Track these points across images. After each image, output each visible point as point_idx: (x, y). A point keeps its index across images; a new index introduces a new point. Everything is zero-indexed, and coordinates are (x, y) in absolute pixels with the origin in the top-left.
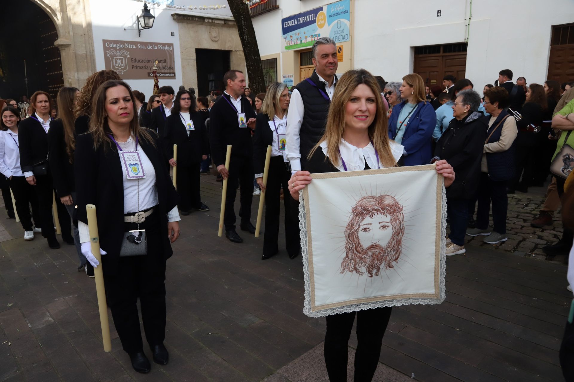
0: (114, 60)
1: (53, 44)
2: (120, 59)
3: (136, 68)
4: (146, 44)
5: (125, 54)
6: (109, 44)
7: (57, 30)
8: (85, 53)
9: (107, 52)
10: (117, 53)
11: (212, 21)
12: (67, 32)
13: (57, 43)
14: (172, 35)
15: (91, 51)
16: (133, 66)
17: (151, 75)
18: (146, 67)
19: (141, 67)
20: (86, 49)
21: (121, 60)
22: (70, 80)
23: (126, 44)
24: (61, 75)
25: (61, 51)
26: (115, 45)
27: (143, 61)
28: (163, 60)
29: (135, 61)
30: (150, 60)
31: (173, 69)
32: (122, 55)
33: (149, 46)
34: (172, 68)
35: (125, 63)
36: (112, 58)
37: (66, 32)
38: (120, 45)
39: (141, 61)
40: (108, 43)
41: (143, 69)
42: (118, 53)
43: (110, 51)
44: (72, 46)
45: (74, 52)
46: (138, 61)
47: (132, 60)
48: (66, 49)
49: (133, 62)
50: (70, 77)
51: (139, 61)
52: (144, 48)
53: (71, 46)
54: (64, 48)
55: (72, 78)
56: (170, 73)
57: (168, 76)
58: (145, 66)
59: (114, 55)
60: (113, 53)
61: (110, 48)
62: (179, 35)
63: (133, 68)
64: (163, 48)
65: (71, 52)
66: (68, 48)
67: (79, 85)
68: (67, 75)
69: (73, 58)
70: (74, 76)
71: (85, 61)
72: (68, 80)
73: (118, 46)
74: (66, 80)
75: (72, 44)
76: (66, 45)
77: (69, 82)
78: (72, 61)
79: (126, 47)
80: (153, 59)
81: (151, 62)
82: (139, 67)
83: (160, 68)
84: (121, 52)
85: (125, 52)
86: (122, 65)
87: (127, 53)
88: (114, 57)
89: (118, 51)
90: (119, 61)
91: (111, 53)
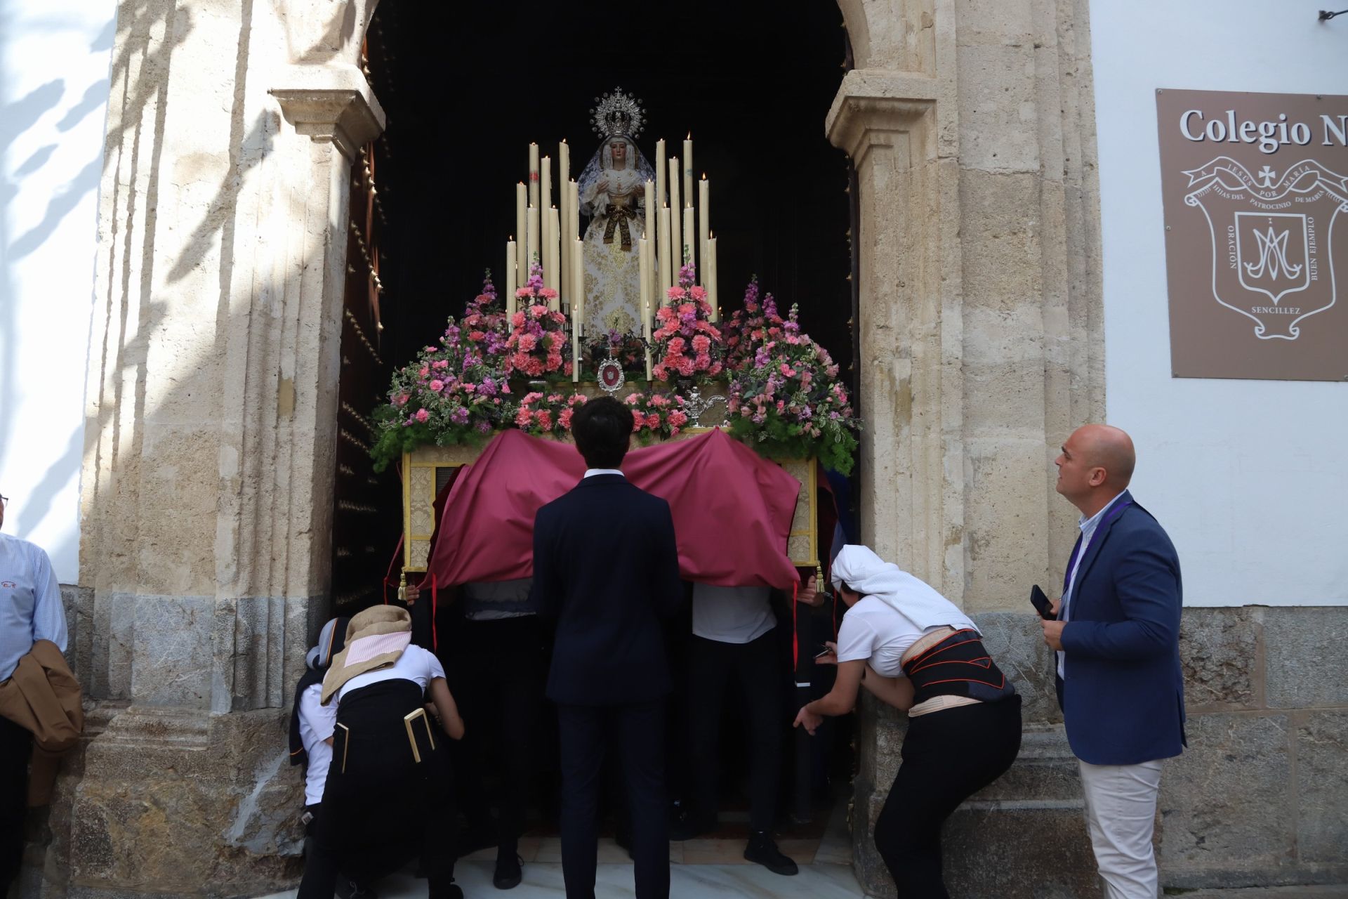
0: (1236, 232)
2: (1279, 225)
5: (1318, 188)
6: (1205, 120)
9: (1186, 172)
10: (1262, 181)
15: (1076, 163)
20: (1039, 144)
21: (1286, 233)
22: (902, 370)
23: (1327, 122)
26: (1243, 130)
32: (1301, 200)
35: (1320, 256)
36: (1223, 223)
37: (909, 28)
38: (1283, 126)
40: (1199, 113)
42: (1267, 183)
43: (1209, 170)
44: (940, 114)
45: (954, 150)
48: (898, 141)
50: (904, 344)
53: (934, 113)
54: (882, 139)
55: (918, 348)
59: (1238, 197)
60: (1232, 182)
61: (1202, 150)
65: (932, 153)
66: (915, 131)
67: (965, 407)
68: (885, 327)
69: (942, 201)
70: (934, 335)
71: (1026, 223)
72: (890, 370)
73: (1271, 131)
74: (877, 366)
75: (939, 99)
76: (897, 104)
77: (897, 383)
78: (935, 219)
79: (1327, 142)
84: (1291, 174)
85: (1324, 174)
86: (1292, 273)
87: (1338, 181)
88: (1237, 214)
89: (1267, 168)
90: (1272, 241)
91: (1217, 179)
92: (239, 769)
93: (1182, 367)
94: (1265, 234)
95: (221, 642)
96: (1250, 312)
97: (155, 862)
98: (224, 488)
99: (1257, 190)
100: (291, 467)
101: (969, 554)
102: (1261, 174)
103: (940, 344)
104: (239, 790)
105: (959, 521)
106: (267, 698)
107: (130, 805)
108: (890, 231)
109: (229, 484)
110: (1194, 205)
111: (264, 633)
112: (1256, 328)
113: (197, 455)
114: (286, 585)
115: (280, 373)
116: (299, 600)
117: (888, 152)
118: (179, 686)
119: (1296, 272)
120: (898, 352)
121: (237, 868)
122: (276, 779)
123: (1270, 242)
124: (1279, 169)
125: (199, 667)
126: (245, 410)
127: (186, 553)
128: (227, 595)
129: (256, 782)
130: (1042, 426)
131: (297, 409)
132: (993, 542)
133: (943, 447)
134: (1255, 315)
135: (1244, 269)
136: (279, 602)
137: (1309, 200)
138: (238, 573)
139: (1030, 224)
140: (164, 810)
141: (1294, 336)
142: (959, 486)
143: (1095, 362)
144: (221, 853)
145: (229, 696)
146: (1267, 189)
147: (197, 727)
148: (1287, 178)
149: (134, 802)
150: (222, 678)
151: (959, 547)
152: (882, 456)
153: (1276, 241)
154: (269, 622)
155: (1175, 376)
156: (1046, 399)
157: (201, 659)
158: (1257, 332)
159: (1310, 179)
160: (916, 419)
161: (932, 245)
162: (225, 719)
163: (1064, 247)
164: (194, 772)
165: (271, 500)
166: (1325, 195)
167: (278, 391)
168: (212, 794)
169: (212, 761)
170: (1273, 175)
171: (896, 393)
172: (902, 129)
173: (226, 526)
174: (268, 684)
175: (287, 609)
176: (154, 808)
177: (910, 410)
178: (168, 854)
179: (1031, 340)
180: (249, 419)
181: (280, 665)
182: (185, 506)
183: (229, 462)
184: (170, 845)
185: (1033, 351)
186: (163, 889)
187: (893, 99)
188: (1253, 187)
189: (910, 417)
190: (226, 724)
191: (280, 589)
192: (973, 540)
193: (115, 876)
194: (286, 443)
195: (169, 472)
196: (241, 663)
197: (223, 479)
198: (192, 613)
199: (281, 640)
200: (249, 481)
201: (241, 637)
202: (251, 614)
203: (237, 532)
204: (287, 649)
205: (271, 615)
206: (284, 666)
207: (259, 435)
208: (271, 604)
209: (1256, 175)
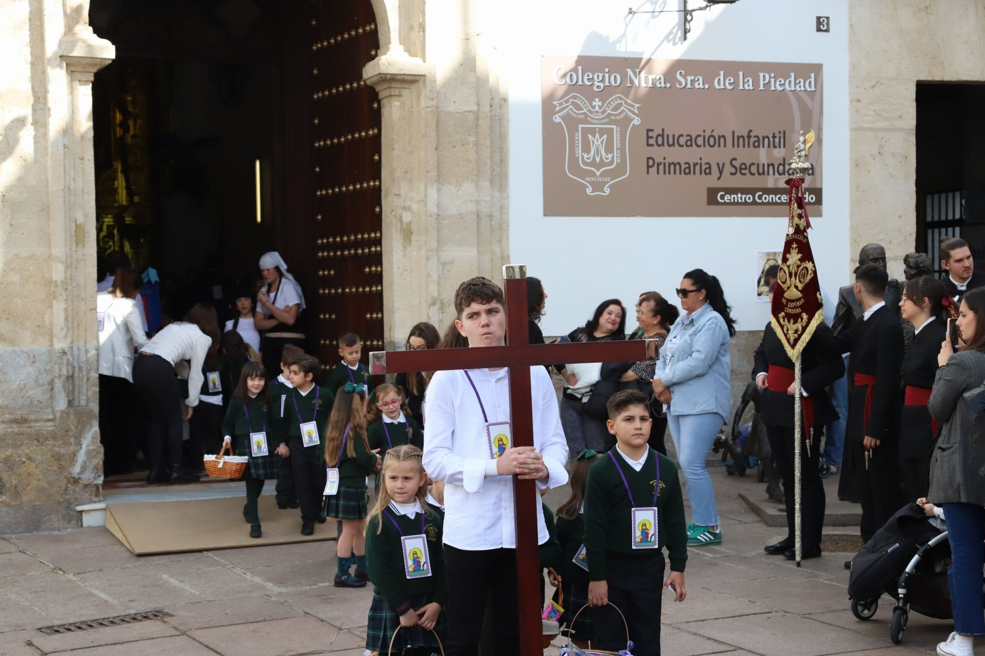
0: (579, 136)
1: (359, 77)
2: (602, 132)
3: (661, 167)
4: (707, 69)
5: (623, 111)
7: (378, 21)
8: (475, 108)
9: (555, 103)
10: (594, 107)
12: (416, 28)
13: (370, 71)
14: (819, 30)
15: (497, 100)
16: (651, 162)
17: (722, 197)
18: (704, 167)
19: (683, 166)
20: (478, 94)
21: (605, 136)
22: (407, 217)
23: (630, 72)
24: (376, 196)
25: (384, 102)
26: (586, 78)
27: (691, 141)
28: (774, 137)
29: (660, 141)
30: (719, 137)
31: (813, 174)
32: (614, 118)
33: (722, 78)
35: (622, 149)
36: (573, 131)
37: (411, 27)
38: (607, 75)
39: (682, 141)
40: (563, 68)
41: (690, 173)
42: (597, 108)
43: (567, 101)
44: (427, 83)
45: (434, 103)
46: (671, 142)
47: (648, 137)
48: (405, 93)
49: (652, 145)
50: (408, 204)
51: (675, 142)
52: (699, 85)
53: (424, 82)
54: (397, 92)
55: (415, 207)
58: (696, 161)
59: (581, 116)
60: (579, 108)
61: (564, 90)
62: (851, 26)
63: (650, 169)
64: (776, 86)
65: (423, 105)
66: (414, 87)
67: (438, 237)
68: (398, 195)
69: (428, 130)
70: (423, 201)
71: (469, 139)
72: (401, 218)
73: (601, 79)
74: (394, 215)
75: (427, 75)
76: (406, 77)
77: (404, 224)
78: (424, 140)
79: (629, 85)
80: (733, 132)
81: (725, 146)
82: (673, 163)
83: (761, 171)
84: (609, 103)
85: (626, 103)
86: (607, 159)
87: (633, 106)
88: (580, 126)
89: (597, 100)
90: (597, 141)
91: (571, 106)
92: (75, 437)
93: (549, 211)
94: (594, 137)
95: (60, 370)
96: (584, 180)
97: (31, 490)
98: (57, 286)
99: (592, 112)
100: (85, 274)
101: (440, 311)
102: (594, 103)
103: (426, 205)
104: (76, 448)
105: (435, 294)
106: (79, 402)
107: (15, 461)
109: (60, 284)
110: (558, 121)
111: (76, 365)
112: (588, 189)
113: (31, 268)
114: (86, 339)
115: (76, 221)
116: (93, 346)
117: (400, 99)
118: (28, 397)
119: (608, 158)
120: (406, 208)
121: (77, 489)
122: (91, 442)
123: (597, 142)
124: (603, 100)
125: (40, 386)
126: (65, 243)
127: (28, 323)
128: (59, 345)
129: (82, 444)
130: (476, 245)
131: (86, 241)
133: (428, 258)
134: (587, 182)
135: (583, 157)
136: (83, 349)
137: (618, 118)
138: (67, 333)
139: (472, 140)
140: (34, 462)
141: (605, 193)
142: (435, 277)
143: (503, 209)
144: (69, 482)
145: (66, 400)
146: (597, 112)
148: (607, 106)
149: (17, 459)
150: (62, 390)
151: (436, 307)
153: (600, 141)
154: (79, 359)
155: (545, 215)
156: (478, 231)
157: (41, 382)
158: (588, 191)
159: (620, 105)
160: (414, 243)
161: (422, 154)
162: (66, 411)
163: (489, 150)
164: (50, 441)
166: (626, 115)
167: (75, 232)
168: (63, 451)
169: (59, 434)
170: (600, 103)
171: (404, 229)
172: (406, 87)
173: (59, 307)
174: (79, 393)
175: (87, 351)
176: (28, 462)
177: (410, 237)
178: (38, 485)
179: (471, 201)
180: (67, 247)
181: (85, 383)
182: (26, 297)
183: (58, 272)
184: (39, 480)
185: (472, 207)
186: (37, 503)
187: (404, 74)
188: (589, 111)
189: (411, 241)
190: (68, 414)
191: (83, 341)
192: (442, 304)
193: (8, 500)
194: (81, 260)
195: (15, 278)
196: (71, 381)
197: (56, 282)
198: (34, 357)
199: (84, 369)
200: (69, 282)
201: (70, 367)
202: (72, 355)
203: (66, 310)
204: (88, 374)
205: (79, 356)
206: (87, 383)
207: (71, 257)
208: (79, 349)
209: (591, 104)
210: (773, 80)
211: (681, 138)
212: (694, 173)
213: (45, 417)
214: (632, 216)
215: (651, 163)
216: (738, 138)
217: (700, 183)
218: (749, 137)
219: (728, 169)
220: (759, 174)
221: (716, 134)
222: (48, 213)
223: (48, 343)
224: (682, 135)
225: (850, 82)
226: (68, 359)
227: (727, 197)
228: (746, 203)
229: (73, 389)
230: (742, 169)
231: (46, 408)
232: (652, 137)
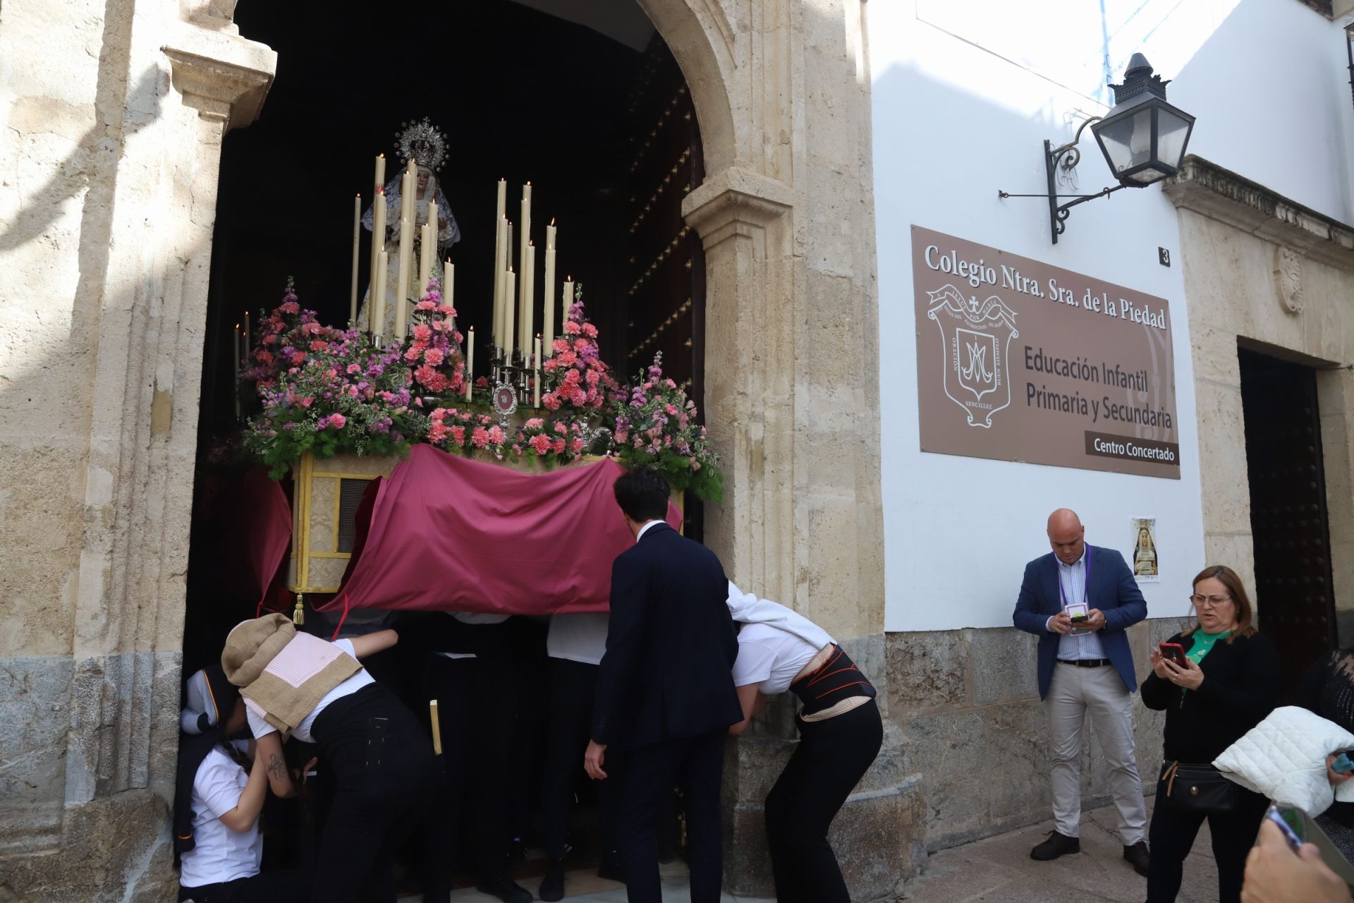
0: (957, 343)
3: (1042, 398)
4: (1076, 283)
5: (1001, 318)
6: (939, 255)
8: (850, 274)
9: (929, 293)
10: (971, 307)
11: (1296, 219)
12: (776, 140)
15: (866, 274)
16: (1031, 390)
17: (1099, 445)
18: (1081, 403)
19: (1063, 400)
20: (852, 254)
21: (984, 348)
22: (756, 432)
23: (1005, 270)
26: (960, 266)
27: (1067, 370)
28: (1138, 377)
29: (1039, 366)
30: (1092, 369)
31: (1170, 427)
32: (991, 325)
33: (1089, 297)
34: (1167, 420)
35: (1002, 367)
36: (950, 335)
37: (765, 140)
38: (982, 268)
39: (1060, 366)
40: (936, 248)
41: (1068, 410)
42: (974, 309)
43: (942, 293)
44: (796, 218)
45: (800, 252)
46: (1048, 366)
47: (1028, 357)
48: (757, 234)
49: (1031, 368)
50: (759, 409)
51: (1052, 367)
52: (1070, 300)
53: (790, 217)
54: (743, 229)
55: (770, 415)
56: (1162, 446)
57: (1155, 460)
58: (1074, 395)
59: (958, 317)
60: (955, 305)
61: (938, 278)
62: (1188, 263)
63: (1031, 400)
64: (1135, 317)
65: (788, 252)
66: (771, 228)
68: (743, 394)
69: (796, 292)
70: (788, 405)
71: (844, 319)
72: (746, 431)
73: (976, 271)
74: (737, 427)
75: (795, 206)
76: (764, 205)
77: (753, 443)
78: (789, 307)
79: (1004, 285)
80: (1104, 364)
81: (1098, 381)
82: (1052, 394)
83: (1129, 417)
84: (986, 305)
85: (1003, 308)
86: (988, 379)
87: (1010, 314)
88: (958, 329)
89: (974, 298)
90: (977, 353)
91: (946, 301)
92: (107, 870)
93: (926, 444)
94: (973, 347)
95: (83, 711)
96: (965, 404)
98: (93, 519)
99: (969, 314)
100: (165, 498)
102: (971, 302)
103: (793, 413)
104: (109, 897)
105: (805, 563)
106: (129, 780)
108: (748, 311)
109: (99, 514)
110: (933, 319)
111: (128, 698)
112: (969, 418)
113: (39, 477)
114: (155, 639)
115: (155, 383)
116: (171, 655)
117: (748, 242)
119: (990, 378)
120: (753, 416)
122: (148, 876)
123: (976, 353)
124: (980, 300)
125: (35, 747)
126: (122, 425)
127: (19, 602)
128: (84, 654)
129: (125, 883)
130: (855, 487)
131: (174, 427)
132: (822, 581)
133: (792, 501)
134: (967, 407)
135: (962, 372)
136: (146, 658)
137: (996, 326)
138: (107, 625)
139: (847, 319)
141: (988, 425)
142: (804, 533)
143: (875, 435)
145: (93, 781)
146: (974, 314)
147: (37, 825)
148: (984, 308)
150: (85, 757)
151: (806, 585)
152: (740, 506)
153: (979, 353)
154: (135, 684)
155: (923, 450)
157: (38, 738)
158: (969, 421)
159: (997, 310)
160: (768, 476)
161: (787, 329)
162: (89, 810)
164: (40, 884)
165: (142, 536)
166: (1004, 324)
167: (152, 406)
169: (68, 865)
170: (977, 303)
171: (751, 452)
172: (761, 225)
173: (94, 566)
174: (130, 760)
175: (156, 666)
177: (762, 466)
179: (847, 415)
180: (126, 435)
181: (146, 736)
182: (18, 541)
183: (98, 488)
185: (848, 424)
187: (763, 199)
188: (966, 310)
189: (763, 473)
190: (92, 816)
191: (149, 643)
194: (159, 468)
196: (108, 736)
197: (90, 509)
198: (25, 679)
199: (148, 705)
200: (123, 512)
201: (107, 704)
202: (118, 677)
203: (109, 574)
204: (154, 716)
205: (136, 675)
206: (150, 736)
207: (134, 457)
208: (137, 661)
209: (968, 302)
210: (1131, 309)
211: (1058, 363)
212: (1072, 411)
213: (39, 823)
214: (1016, 461)
215: (1031, 392)
216: (1109, 373)
217: (1079, 424)
218: (1117, 373)
219: (1102, 411)
220: (1129, 420)
221: (1089, 364)
222: (94, 360)
223: (64, 648)
224: (1058, 360)
225: (1190, 326)
226: (105, 688)
227: (1103, 445)
228: (1118, 456)
229: (115, 754)
230: (1114, 412)
231: (47, 798)
232: (1031, 358)
